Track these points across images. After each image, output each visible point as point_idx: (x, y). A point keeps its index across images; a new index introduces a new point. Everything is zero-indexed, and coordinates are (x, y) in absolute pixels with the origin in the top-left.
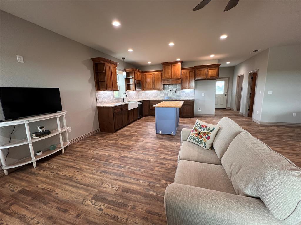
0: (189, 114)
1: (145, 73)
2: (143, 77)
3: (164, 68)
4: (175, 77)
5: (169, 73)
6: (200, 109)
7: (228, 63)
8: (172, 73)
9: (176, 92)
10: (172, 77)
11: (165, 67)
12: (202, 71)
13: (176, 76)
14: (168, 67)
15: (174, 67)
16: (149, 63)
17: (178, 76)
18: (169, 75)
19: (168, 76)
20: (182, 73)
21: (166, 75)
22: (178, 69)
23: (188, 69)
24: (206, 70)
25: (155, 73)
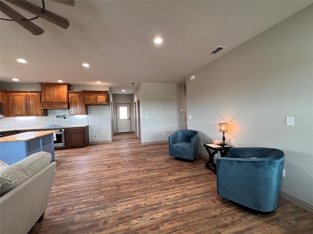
0: (80, 144)
1: (10, 92)
2: (8, 98)
3: (42, 89)
4: (59, 101)
5: (50, 96)
6: (95, 136)
7: (124, 91)
8: (56, 96)
9: (65, 118)
10: (56, 101)
11: (44, 87)
12: (91, 96)
13: (62, 100)
14: (49, 88)
15: (58, 89)
16: (15, 80)
17: (64, 100)
18: (52, 98)
19: (50, 99)
20: (70, 97)
21: (47, 97)
22: (63, 92)
23: (76, 93)
24: (95, 96)
25: (30, 94)
